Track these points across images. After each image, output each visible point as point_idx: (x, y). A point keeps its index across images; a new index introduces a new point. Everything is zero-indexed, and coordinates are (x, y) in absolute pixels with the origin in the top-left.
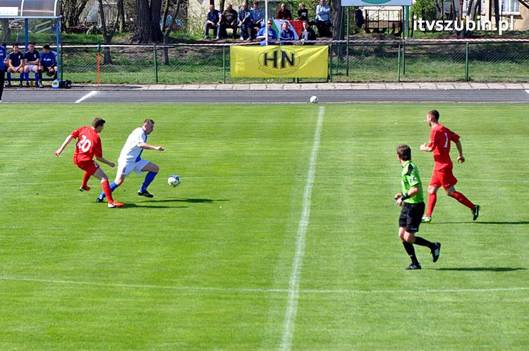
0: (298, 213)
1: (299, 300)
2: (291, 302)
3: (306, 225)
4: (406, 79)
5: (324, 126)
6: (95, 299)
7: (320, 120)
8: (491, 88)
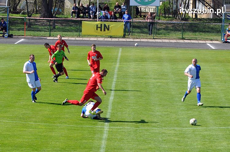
0: (110, 94)
1: (109, 131)
2: (105, 132)
3: (113, 99)
4: (157, 38)
5: (121, 56)
6: (21, 129)
7: (120, 54)
8: (192, 42)
